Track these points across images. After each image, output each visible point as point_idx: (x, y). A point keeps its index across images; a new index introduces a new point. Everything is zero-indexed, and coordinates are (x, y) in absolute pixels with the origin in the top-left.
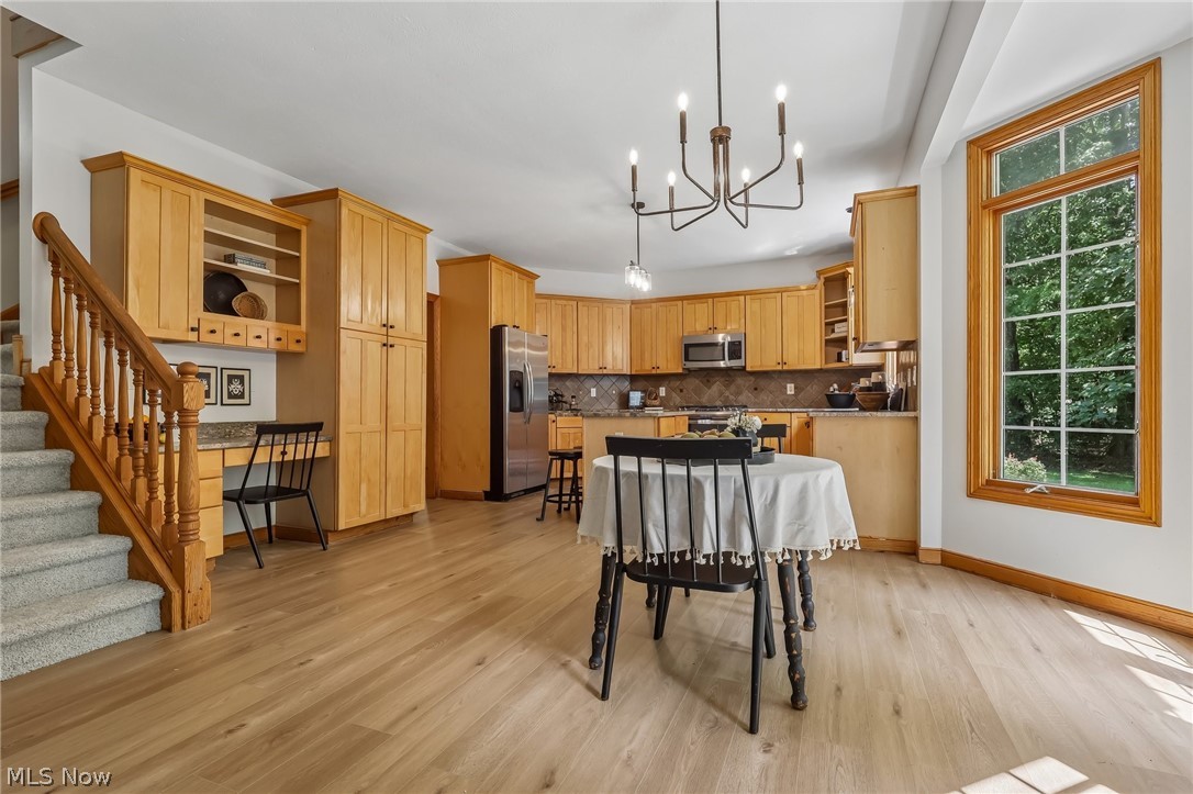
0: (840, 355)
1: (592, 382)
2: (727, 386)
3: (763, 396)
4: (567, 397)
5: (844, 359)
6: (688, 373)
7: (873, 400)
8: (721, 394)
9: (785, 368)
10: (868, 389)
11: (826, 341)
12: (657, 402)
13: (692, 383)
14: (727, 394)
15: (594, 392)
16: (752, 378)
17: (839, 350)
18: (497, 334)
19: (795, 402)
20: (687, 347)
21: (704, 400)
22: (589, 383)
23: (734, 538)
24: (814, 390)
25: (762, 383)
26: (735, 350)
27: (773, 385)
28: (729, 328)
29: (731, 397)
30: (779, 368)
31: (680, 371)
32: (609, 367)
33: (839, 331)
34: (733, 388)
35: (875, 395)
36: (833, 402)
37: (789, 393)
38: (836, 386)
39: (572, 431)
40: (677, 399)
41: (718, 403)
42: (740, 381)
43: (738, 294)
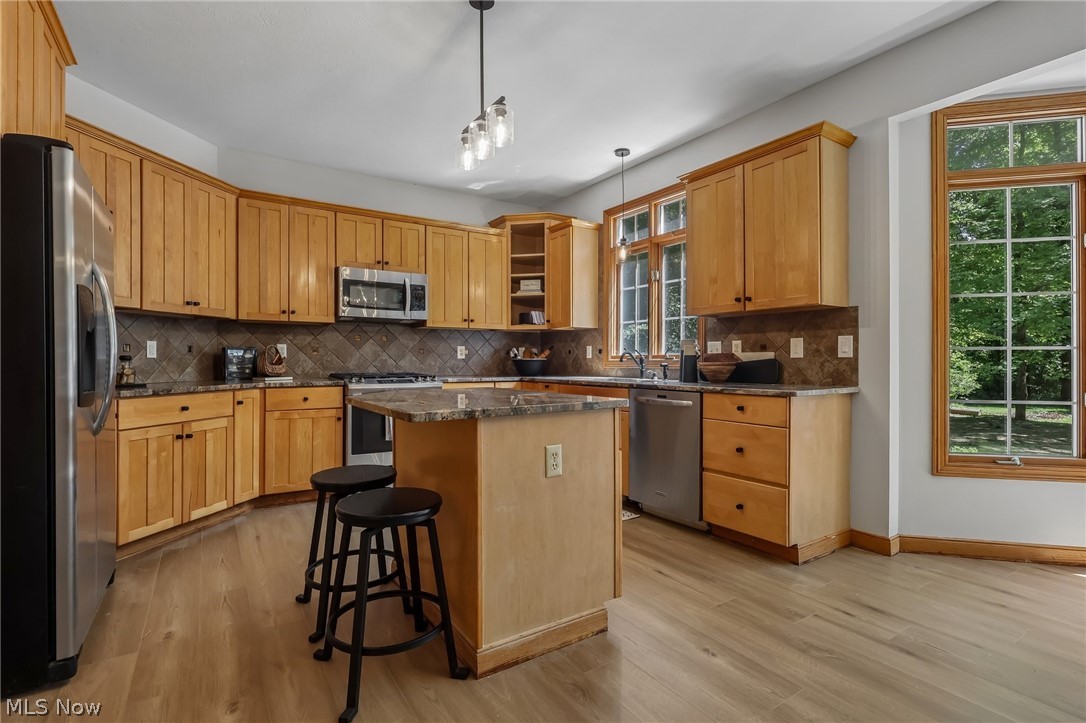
2: (384, 347)
8: (376, 356)
9: (472, 326)
11: (512, 298)
12: (281, 369)
13: (333, 340)
14: (384, 356)
15: (152, 350)
16: (417, 338)
19: (465, 369)
25: (430, 343)
26: (419, 297)
27: (442, 347)
29: (390, 361)
30: (465, 326)
31: (331, 321)
32: (204, 304)
33: (526, 289)
34: (393, 350)
37: (459, 357)
42: (401, 340)
43: (416, 221)
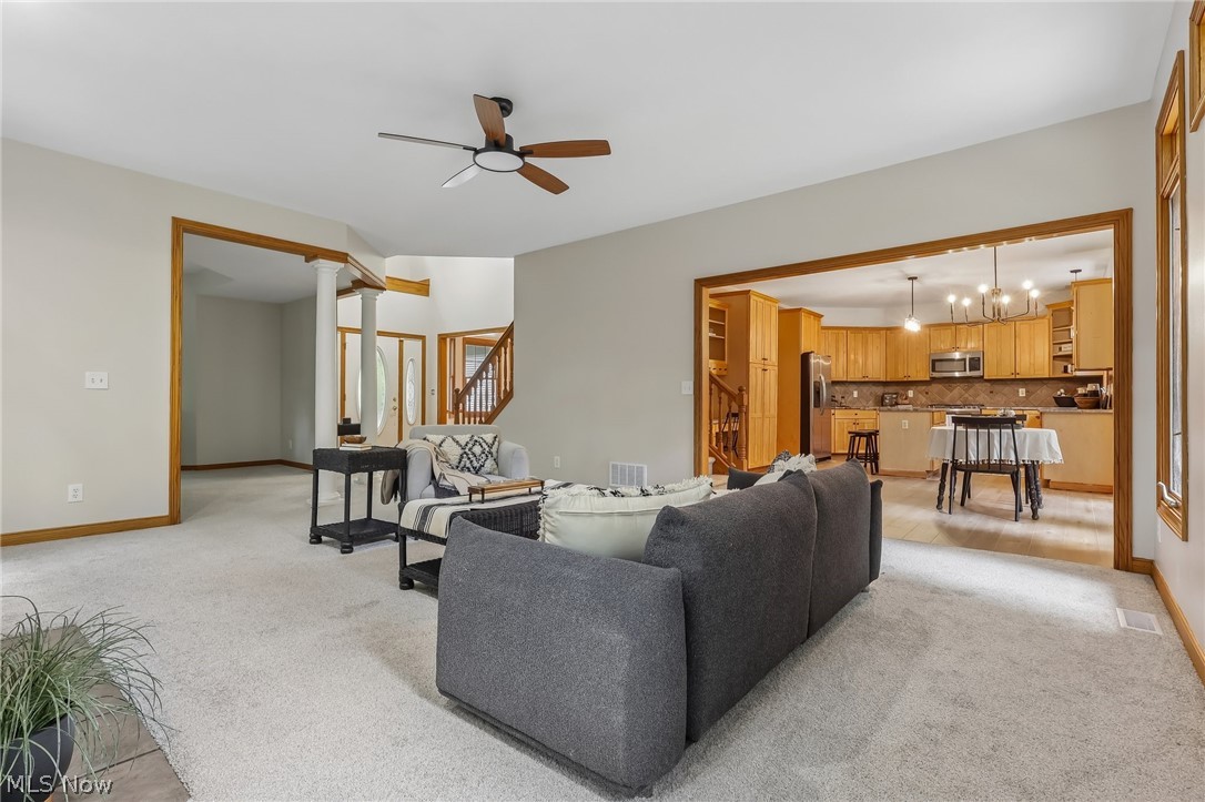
0: (1066, 368)
1: (855, 387)
2: (966, 391)
3: (998, 398)
4: (838, 398)
5: (1069, 371)
6: (933, 380)
7: (1086, 402)
9: (1018, 377)
10: (1085, 395)
11: (1054, 357)
12: (906, 402)
13: (936, 387)
14: (967, 395)
15: (855, 394)
16: (989, 384)
17: (1066, 364)
18: (805, 358)
19: (1026, 402)
20: (934, 361)
21: (947, 400)
22: (851, 387)
23: (1008, 454)
24: (1044, 392)
25: (997, 388)
26: (975, 363)
27: (1007, 389)
28: (969, 346)
29: (970, 399)
30: (1013, 377)
31: (928, 379)
33: (1066, 349)
34: (971, 391)
35: (1089, 399)
36: (1062, 402)
37: (1020, 395)
38: (1062, 391)
39: (845, 421)
40: (923, 399)
41: (959, 403)
42: (977, 385)
